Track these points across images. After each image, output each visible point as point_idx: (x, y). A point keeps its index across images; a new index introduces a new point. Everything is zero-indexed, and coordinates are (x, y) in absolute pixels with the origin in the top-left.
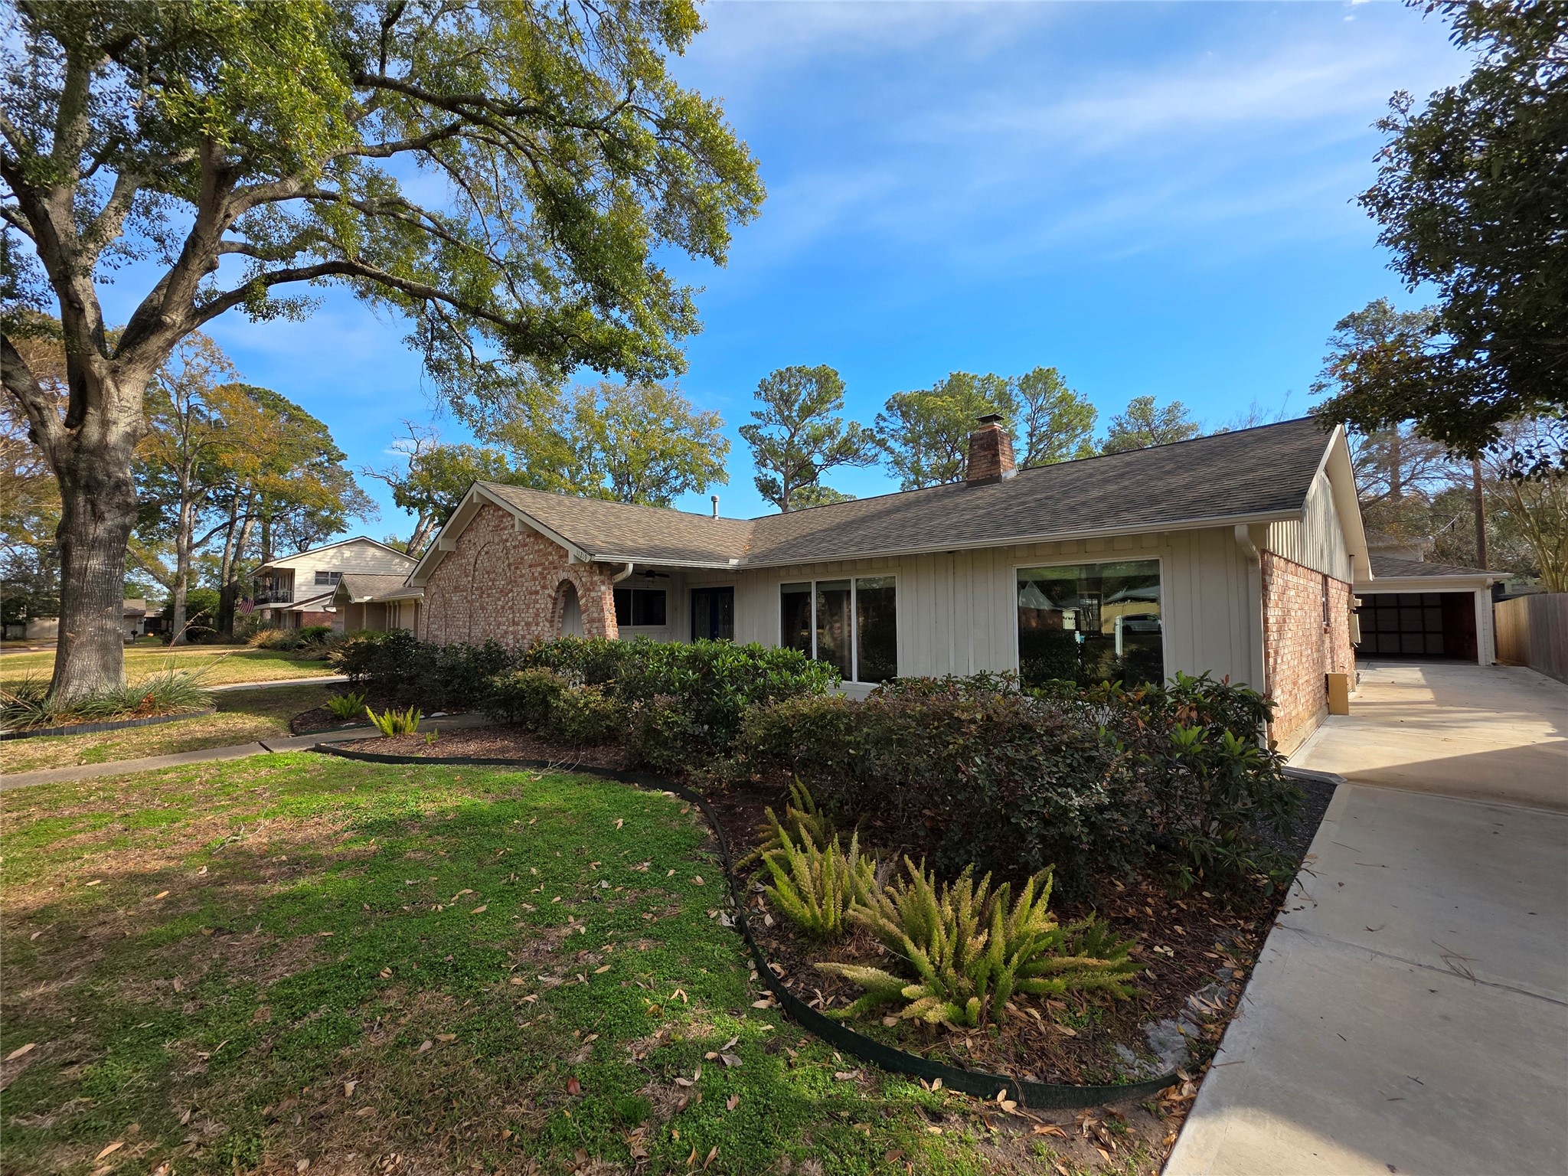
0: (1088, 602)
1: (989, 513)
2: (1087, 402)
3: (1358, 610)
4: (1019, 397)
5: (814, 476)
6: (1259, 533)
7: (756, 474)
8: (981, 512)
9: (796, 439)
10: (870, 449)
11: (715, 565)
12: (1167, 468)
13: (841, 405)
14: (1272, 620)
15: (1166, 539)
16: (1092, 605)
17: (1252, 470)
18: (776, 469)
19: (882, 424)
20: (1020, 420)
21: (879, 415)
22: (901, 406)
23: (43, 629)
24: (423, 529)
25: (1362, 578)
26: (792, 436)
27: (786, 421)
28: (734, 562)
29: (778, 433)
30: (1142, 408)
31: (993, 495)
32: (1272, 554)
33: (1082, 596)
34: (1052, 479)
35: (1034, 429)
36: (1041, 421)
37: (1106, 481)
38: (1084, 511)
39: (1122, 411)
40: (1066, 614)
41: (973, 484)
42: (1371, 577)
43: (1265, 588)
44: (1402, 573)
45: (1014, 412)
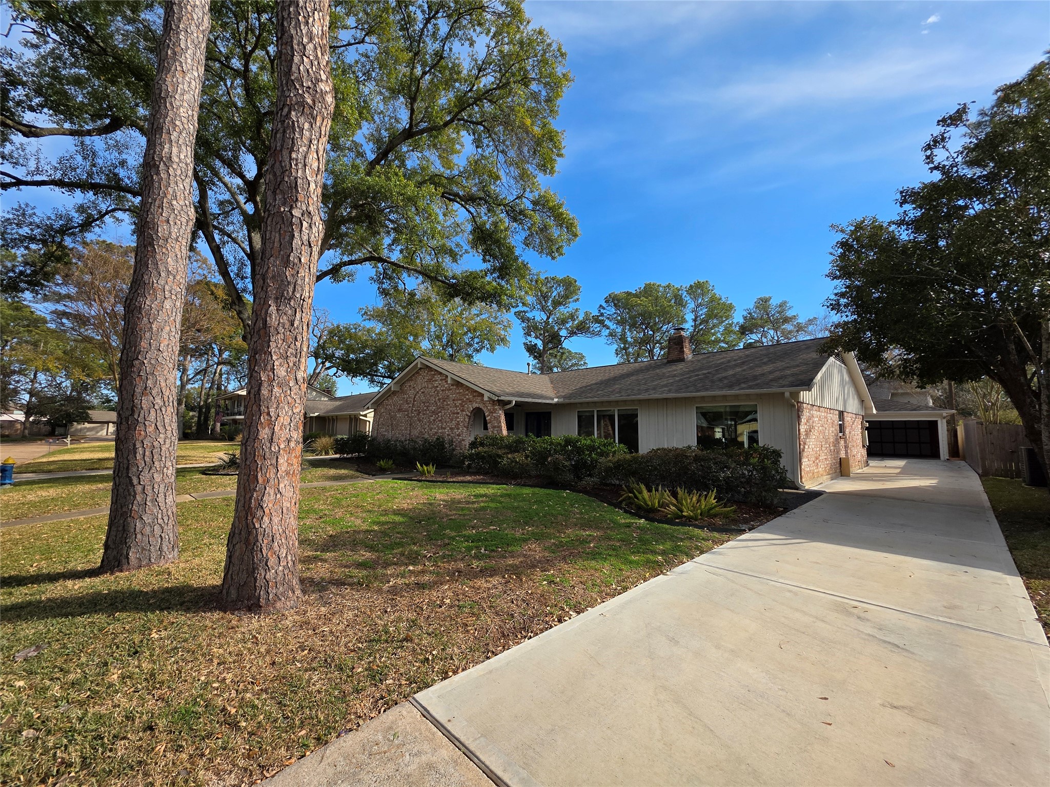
0: (729, 423)
1: (681, 380)
2: (729, 302)
3: (867, 429)
4: (687, 298)
5: (560, 343)
6: (795, 395)
7: (524, 340)
8: (677, 379)
9: (550, 320)
10: (596, 327)
11: (547, 401)
12: (765, 360)
13: (578, 299)
14: (802, 430)
15: (760, 396)
16: (731, 424)
17: (798, 366)
18: (536, 337)
19: (602, 311)
20: (688, 311)
21: (601, 306)
22: (613, 300)
23: (77, 430)
24: (318, 371)
25: (869, 412)
26: (548, 318)
27: (543, 309)
28: (556, 400)
29: (539, 316)
30: (763, 303)
31: (681, 369)
32: (803, 403)
33: (726, 419)
34: (710, 362)
35: (696, 317)
36: (701, 312)
37: (736, 365)
38: (726, 382)
39: (751, 306)
40: (717, 430)
41: (670, 362)
42: (875, 411)
43: (799, 417)
44: (900, 410)
45: (684, 306)
